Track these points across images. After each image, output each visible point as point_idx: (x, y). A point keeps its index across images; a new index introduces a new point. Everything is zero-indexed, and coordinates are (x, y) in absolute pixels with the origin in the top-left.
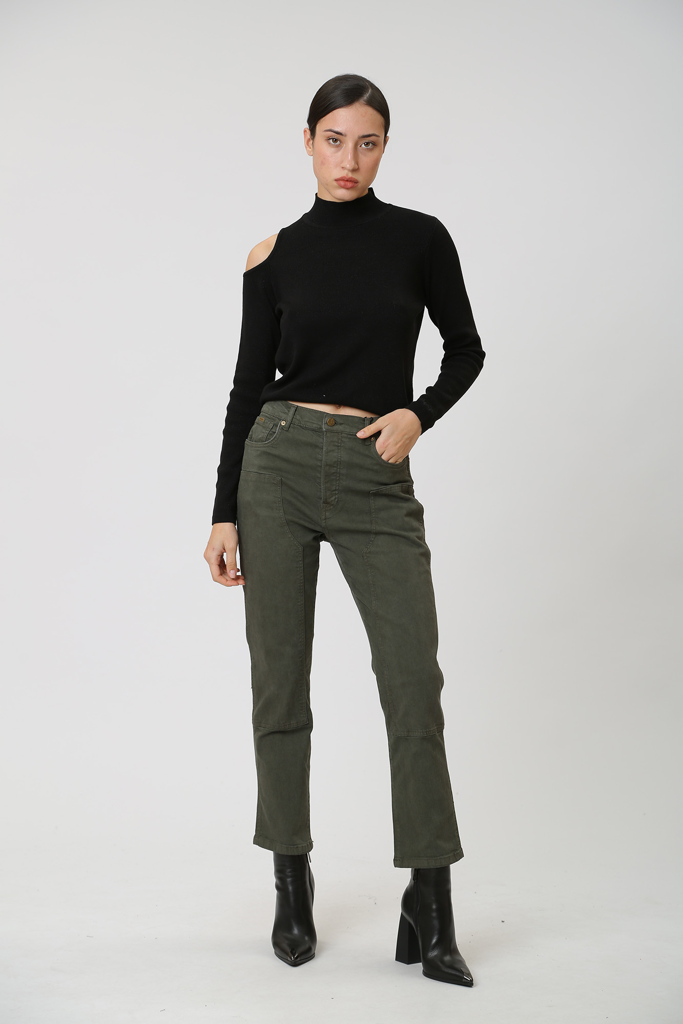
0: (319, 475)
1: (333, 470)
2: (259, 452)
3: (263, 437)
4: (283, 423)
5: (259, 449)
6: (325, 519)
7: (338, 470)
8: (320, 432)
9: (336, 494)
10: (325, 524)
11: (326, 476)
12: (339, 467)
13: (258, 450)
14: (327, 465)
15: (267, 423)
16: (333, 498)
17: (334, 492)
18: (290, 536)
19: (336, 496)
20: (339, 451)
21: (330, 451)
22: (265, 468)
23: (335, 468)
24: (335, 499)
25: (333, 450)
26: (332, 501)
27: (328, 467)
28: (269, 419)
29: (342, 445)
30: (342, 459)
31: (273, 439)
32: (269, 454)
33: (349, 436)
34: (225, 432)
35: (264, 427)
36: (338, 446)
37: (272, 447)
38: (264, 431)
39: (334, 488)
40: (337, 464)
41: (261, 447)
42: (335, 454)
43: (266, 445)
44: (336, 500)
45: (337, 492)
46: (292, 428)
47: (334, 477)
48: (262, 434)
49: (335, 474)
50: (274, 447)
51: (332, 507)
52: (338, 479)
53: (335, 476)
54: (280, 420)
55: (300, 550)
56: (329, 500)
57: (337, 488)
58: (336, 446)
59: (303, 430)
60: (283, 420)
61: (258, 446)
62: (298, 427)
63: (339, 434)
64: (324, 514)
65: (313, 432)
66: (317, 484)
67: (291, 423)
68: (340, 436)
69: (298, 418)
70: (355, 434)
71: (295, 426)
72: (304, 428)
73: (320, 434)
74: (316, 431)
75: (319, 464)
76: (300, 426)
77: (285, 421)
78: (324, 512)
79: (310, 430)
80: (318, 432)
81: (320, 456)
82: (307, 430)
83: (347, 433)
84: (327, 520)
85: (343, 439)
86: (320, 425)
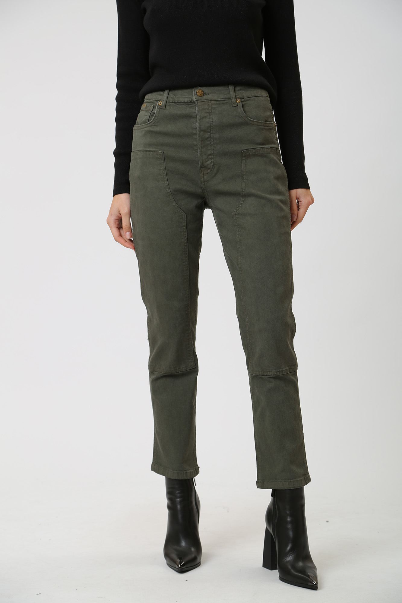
0: (195, 143)
1: (207, 135)
2: (144, 132)
3: (146, 119)
4: (160, 104)
5: (144, 129)
6: (204, 182)
7: (212, 135)
8: (192, 104)
9: (211, 158)
10: (204, 186)
11: (202, 141)
12: (212, 132)
13: (143, 131)
14: (201, 131)
15: (148, 107)
16: (209, 162)
17: (210, 157)
18: (174, 204)
19: (212, 160)
20: (211, 117)
21: (203, 118)
22: (150, 145)
23: (209, 134)
24: (211, 162)
25: (205, 117)
26: (208, 165)
27: (202, 133)
28: (150, 104)
29: (213, 111)
30: (214, 124)
31: (154, 119)
32: (152, 132)
33: (218, 102)
34: (117, 120)
35: (146, 111)
36: (209, 113)
37: (154, 125)
38: (146, 114)
39: (209, 152)
40: (210, 129)
41: (145, 127)
42: (208, 120)
43: (150, 125)
44: (212, 164)
45: (212, 157)
46: (169, 105)
47: (209, 142)
48: (145, 117)
49: (209, 139)
50: (156, 125)
51: (209, 171)
52: (212, 143)
53: (209, 141)
54: (157, 101)
55: (184, 217)
56: (206, 164)
57: (212, 152)
58: (207, 113)
59: (178, 106)
60: (160, 101)
61: (143, 127)
62: (173, 104)
63: (209, 102)
64: (203, 177)
65: (186, 105)
66: (195, 151)
67: (167, 102)
68: (210, 103)
69: (172, 96)
70: (222, 99)
71: (170, 103)
72: (178, 103)
73: (192, 106)
74: (188, 104)
75: (194, 132)
76: (174, 102)
77: (162, 101)
78: (203, 176)
79: (183, 104)
80: (190, 104)
81: (195, 124)
82: (180, 104)
83: (215, 100)
84: (206, 182)
85: (213, 106)
86: (191, 98)
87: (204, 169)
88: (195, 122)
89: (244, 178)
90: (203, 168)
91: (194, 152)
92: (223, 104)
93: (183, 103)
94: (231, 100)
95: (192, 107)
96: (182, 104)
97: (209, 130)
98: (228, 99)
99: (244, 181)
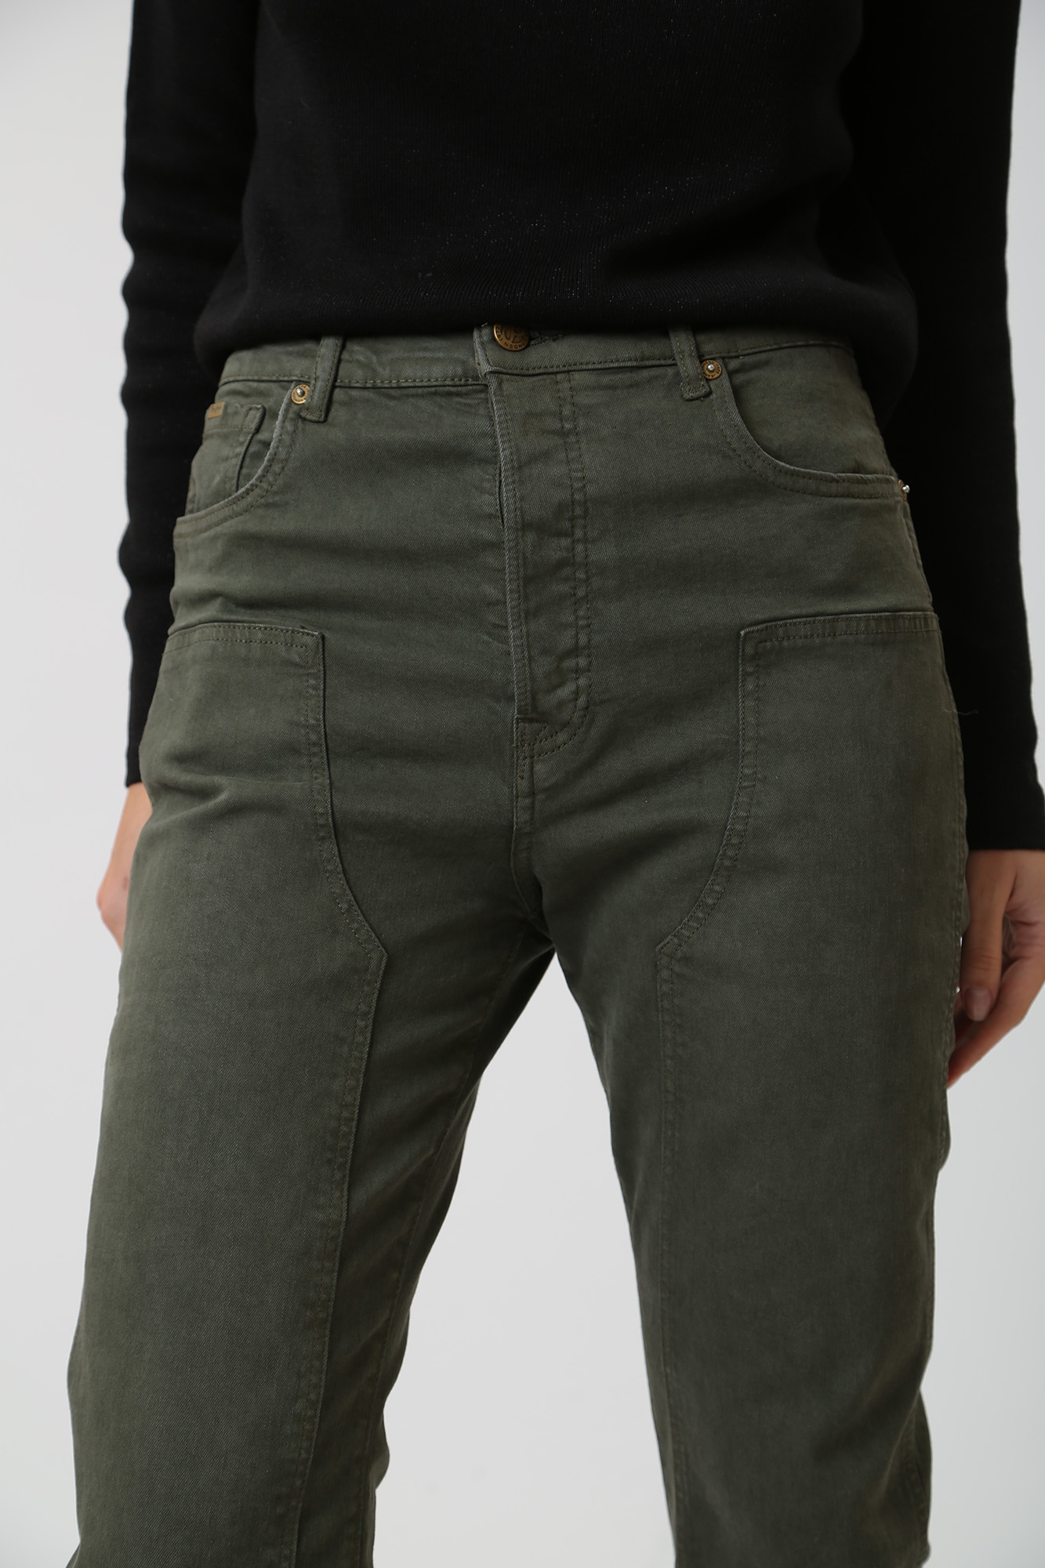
0: (490, 590)
1: (556, 549)
2: (219, 544)
3: (224, 481)
4: (299, 395)
6: (532, 794)
7: (580, 548)
8: (467, 394)
9: (577, 671)
11: (528, 580)
12: (579, 533)
14: (525, 526)
15: (236, 413)
16: (565, 692)
17: (569, 663)
19: (582, 682)
20: (573, 454)
21: (534, 459)
23: (565, 542)
24: (577, 693)
25: (545, 456)
26: (561, 704)
27: (530, 537)
28: (243, 400)
29: (582, 424)
30: (591, 489)
31: (267, 470)
32: (257, 539)
33: (606, 379)
35: (225, 436)
36: (563, 434)
37: (267, 506)
38: (226, 451)
39: (566, 640)
40: (572, 519)
41: (225, 520)
42: (557, 470)
43: (243, 504)
44: (582, 700)
45: (582, 662)
46: (343, 404)
47: (565, 588)
48: (222, 467)
49: (567, 571)
50: (274, 505)
51: (561, 737)
52: (581, 593)
53: (566, 580)
54: (286, 384)
56: (548, 701)
57: (583, 640)
58: (554, 432)
59: (392, 403)
60: (299, 382)
61: (216, 518)
62: (366, 393)
63: (559, 377)
64: (526, 768)
65: (438, 399)
66: (489, 634)
67: (334, 387)
68: (566, 385)
69: (361, 358)
70: (629, 364)
71: (354, 393)
72: (392, 392)
73: (468, 401)
74: (450, 394)
75: (487, 534)
76: (374, 388)
77: (307, 383)
78: (527, 761)
79: (422, 396)
80: (458, 394)
81: (487, 496)
82: (408, 396)
83: (590, 367)
84: (540, 797)
85: (583, 399)
86: (464, 363)
87: (536, 726)
88: (487, 485)
89: (747, 771)
90: (531, 721)
91: (486, 638)
92: (631, 386)
93: (420, 391)
94: (676, 365)
95: (469, 405)
96: (413, 396)
97: (567, 524)
98: (658, 362)
99: (745, 784)
